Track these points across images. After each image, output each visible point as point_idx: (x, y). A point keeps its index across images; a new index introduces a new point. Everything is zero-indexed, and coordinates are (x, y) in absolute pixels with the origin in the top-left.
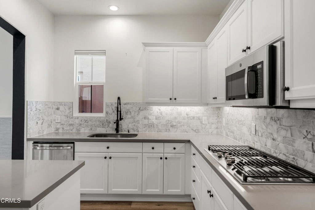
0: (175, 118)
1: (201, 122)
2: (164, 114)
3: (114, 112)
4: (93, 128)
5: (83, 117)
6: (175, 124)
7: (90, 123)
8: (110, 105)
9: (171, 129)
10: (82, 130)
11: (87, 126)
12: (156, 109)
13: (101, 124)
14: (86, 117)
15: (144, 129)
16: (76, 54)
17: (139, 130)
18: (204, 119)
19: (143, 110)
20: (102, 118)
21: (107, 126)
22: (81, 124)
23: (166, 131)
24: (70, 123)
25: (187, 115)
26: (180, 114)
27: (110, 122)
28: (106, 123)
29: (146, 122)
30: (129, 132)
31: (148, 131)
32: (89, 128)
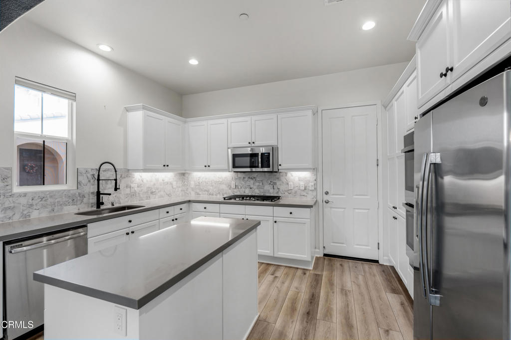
0: (154, 184)
1: (172, 187)
2: (145, 181)
3: (89, 181)
4: (56, 209)
5: (35, 193)
6: (154, 190)
7: (50, 200)
8: (84, 172)
9: (151, 196)
10: (35, 214)
11: (44, 206)
12: (137, 176)
13: (70, 200)
14: (42, 192)
15: (126, 199)
16: (17, 82)
17: (121, 201)
18: (174, 183)
19: (125, 178)
20: (72, 192)
21: (79, 203)
22: (32, 205)
23: (147, 199)
24: (6, 205)
25: (163, 180)
26: (157, 180)
27: (84, 196)
28: (79, 198)
29: (128, 191)
30: (113, 205)
31: (130, 201)
32: (50, 208)
